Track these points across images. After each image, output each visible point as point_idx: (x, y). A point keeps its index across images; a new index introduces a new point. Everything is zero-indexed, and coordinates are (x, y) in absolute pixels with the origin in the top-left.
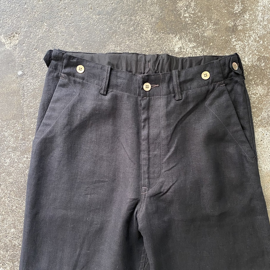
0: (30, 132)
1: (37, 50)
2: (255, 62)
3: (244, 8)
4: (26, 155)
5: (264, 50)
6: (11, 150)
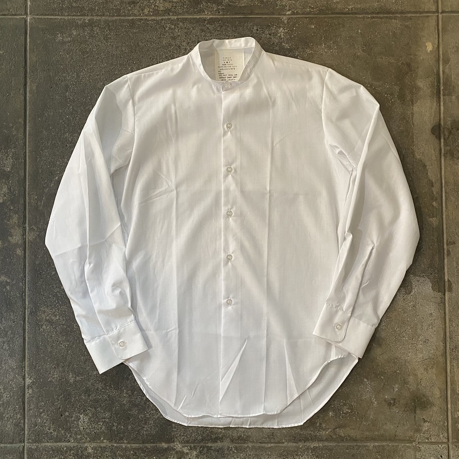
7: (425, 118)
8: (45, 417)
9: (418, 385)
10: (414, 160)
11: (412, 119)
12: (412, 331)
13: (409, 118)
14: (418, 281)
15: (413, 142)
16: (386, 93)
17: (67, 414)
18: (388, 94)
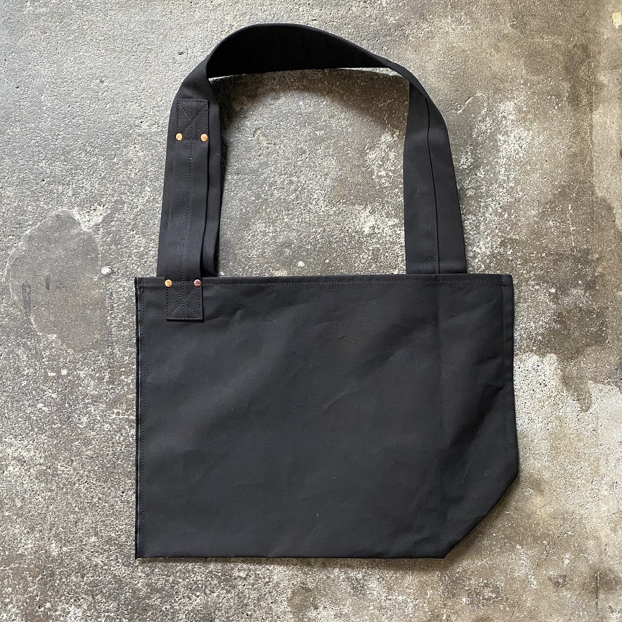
0: (123, 369)
1: (135, 232)
2: (497, 247)
3: (476, 161)
4: (117, 408)
5: (511, 229)
6: (90, 401)
7: (611, 132)
8: (14, 610)
9: (601, 554)
10: (594, 200)
11: (591, 133)
12: (592, 469)
13: (585, 133)
14: (601, 391)
15: (592, 170)
16: (548, 93)
17: (48, 605)
18: (551, 96)
